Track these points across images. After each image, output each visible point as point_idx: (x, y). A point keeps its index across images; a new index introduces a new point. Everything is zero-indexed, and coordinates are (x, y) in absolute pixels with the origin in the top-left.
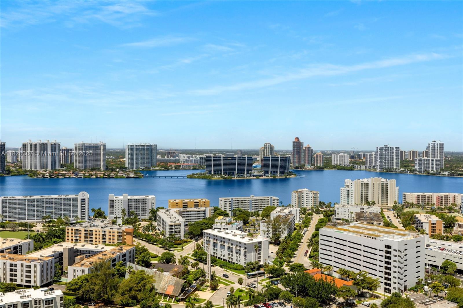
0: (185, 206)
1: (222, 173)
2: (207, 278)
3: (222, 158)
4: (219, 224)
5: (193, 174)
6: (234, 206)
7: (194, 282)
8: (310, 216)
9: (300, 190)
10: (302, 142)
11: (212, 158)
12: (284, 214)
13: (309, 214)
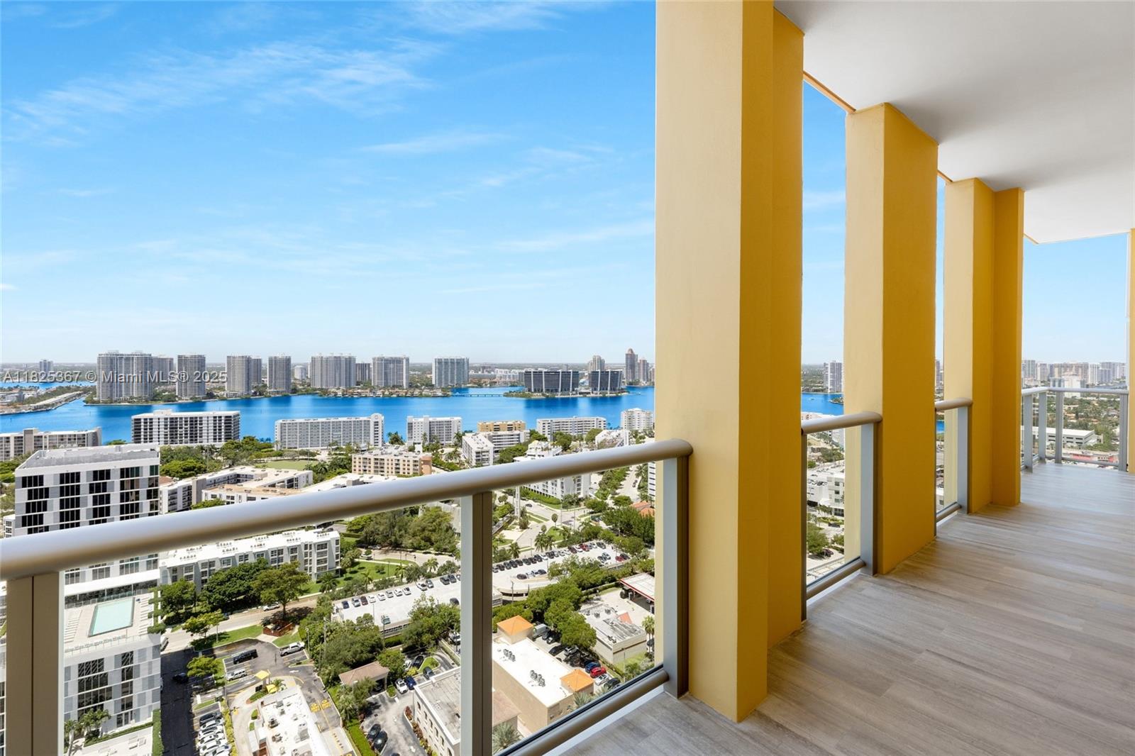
0: (497, 429)
1: (544, 390)
2: (516, 514)
3: (544, 373)
4: (533, 450)
5: (510, 392)
6: (554, 429)
7: (501, 519)
8: (642, 440)
9: (631, 410)
10: (636, 353)
11: (532, 374)
12: (611, 438)
13: (641, 438)
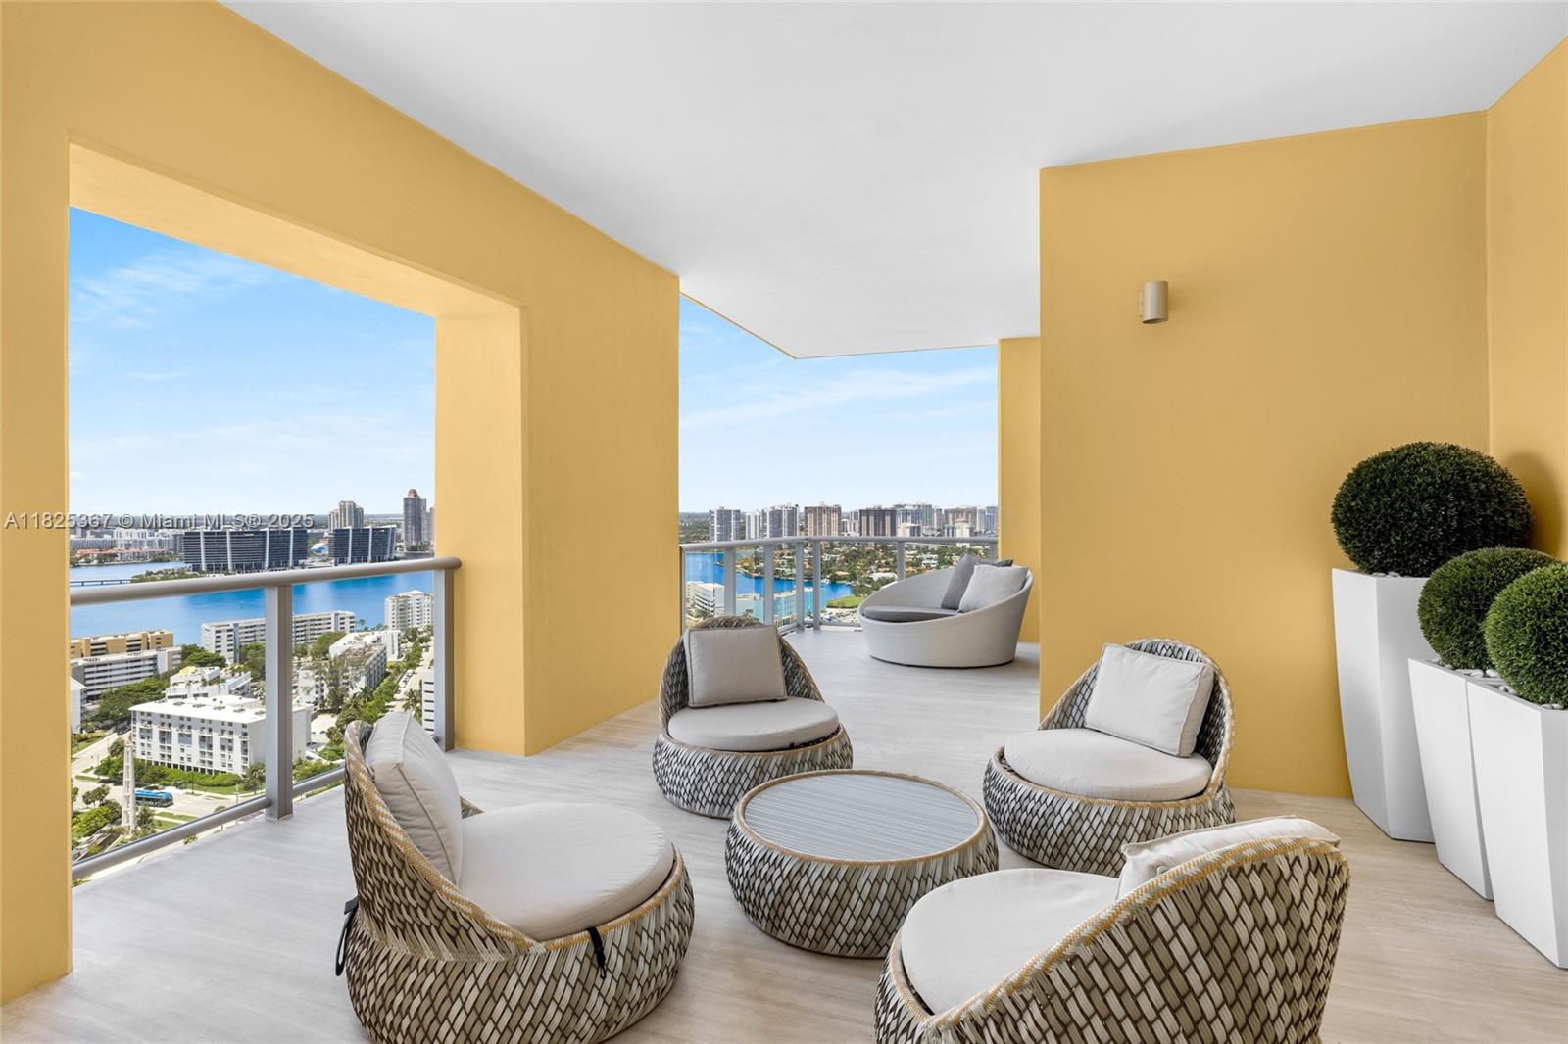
0: (99, 649)
1: (230, 567)
2: (124, 824)
3: (228, 535)
4: (182, 686)
5: (149, 573)
6: (243, 639)
7: (84, 840)
8: (424, 644)
9: (405, 594)
10: (422, 497)
11: (202, 536)
12: (361, 646)
13: (422, 640)
